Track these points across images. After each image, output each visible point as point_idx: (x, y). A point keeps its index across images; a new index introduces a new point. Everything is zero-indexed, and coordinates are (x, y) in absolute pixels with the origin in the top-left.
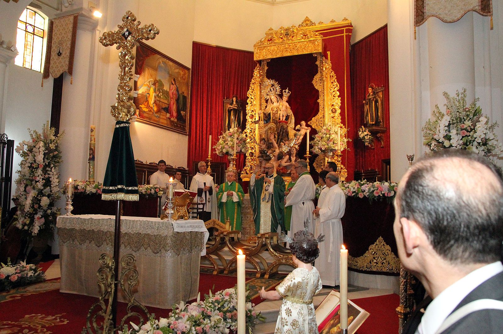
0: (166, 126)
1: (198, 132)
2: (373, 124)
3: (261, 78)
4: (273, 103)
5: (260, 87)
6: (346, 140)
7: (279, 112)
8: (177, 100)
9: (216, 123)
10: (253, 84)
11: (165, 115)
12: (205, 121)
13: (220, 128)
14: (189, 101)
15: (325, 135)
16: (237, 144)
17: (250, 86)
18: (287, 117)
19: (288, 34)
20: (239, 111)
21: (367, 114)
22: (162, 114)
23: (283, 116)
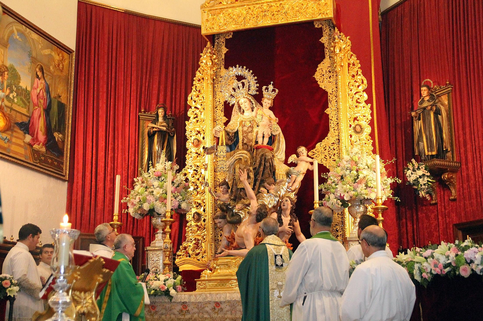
0: (23, 159)
1: (88, 174)
2: (432, 156)
3: (214, 69)
4: (243, 112)
5: (214, 87)
6: (390, 181)
7: (255, 129)
8: (47, 110)
9: (125, 158)
10: (199, 80)
11: (21, 137)
12: (101, 154)
13: (132, 168)
14: (69, 113)
15: (349, 171)
16: (172, 192)
17: (193, 85)
18: (272, 139)
20: (169, 135)
21: (420, 136)
22: (14, 134)
23: (263, 137)
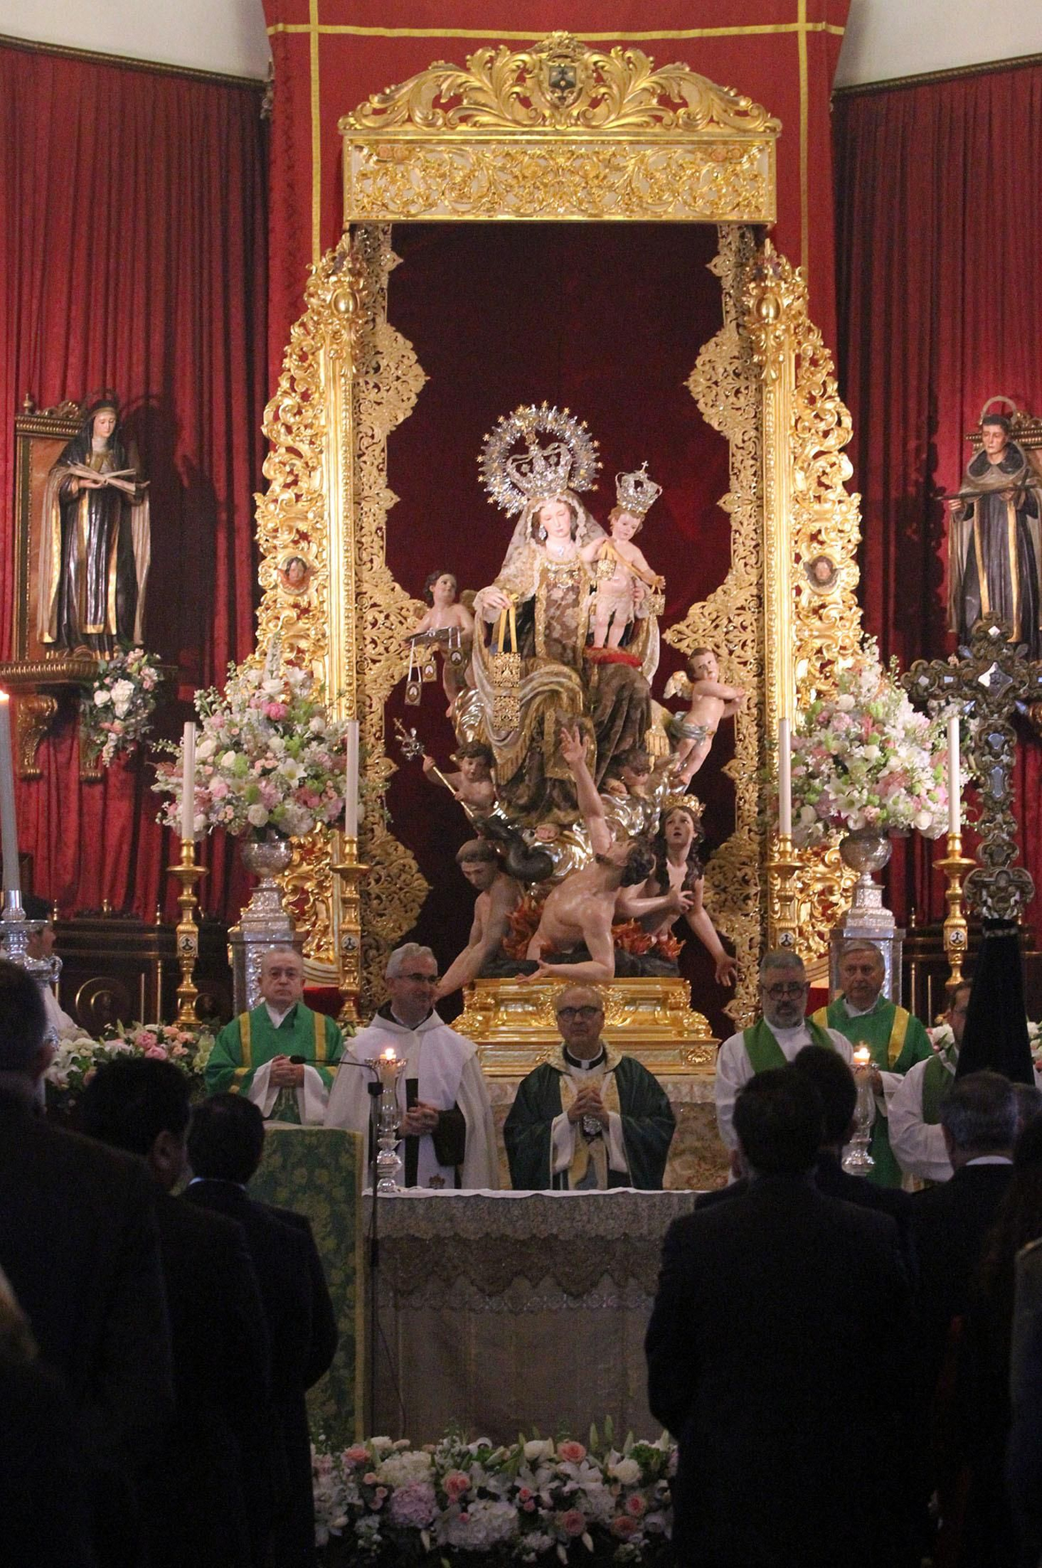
3: (360, 323)
7: (586, 600)
10: (303, 357)
18: (633, 630)
19: (570, 85)
23: (611, 625)
